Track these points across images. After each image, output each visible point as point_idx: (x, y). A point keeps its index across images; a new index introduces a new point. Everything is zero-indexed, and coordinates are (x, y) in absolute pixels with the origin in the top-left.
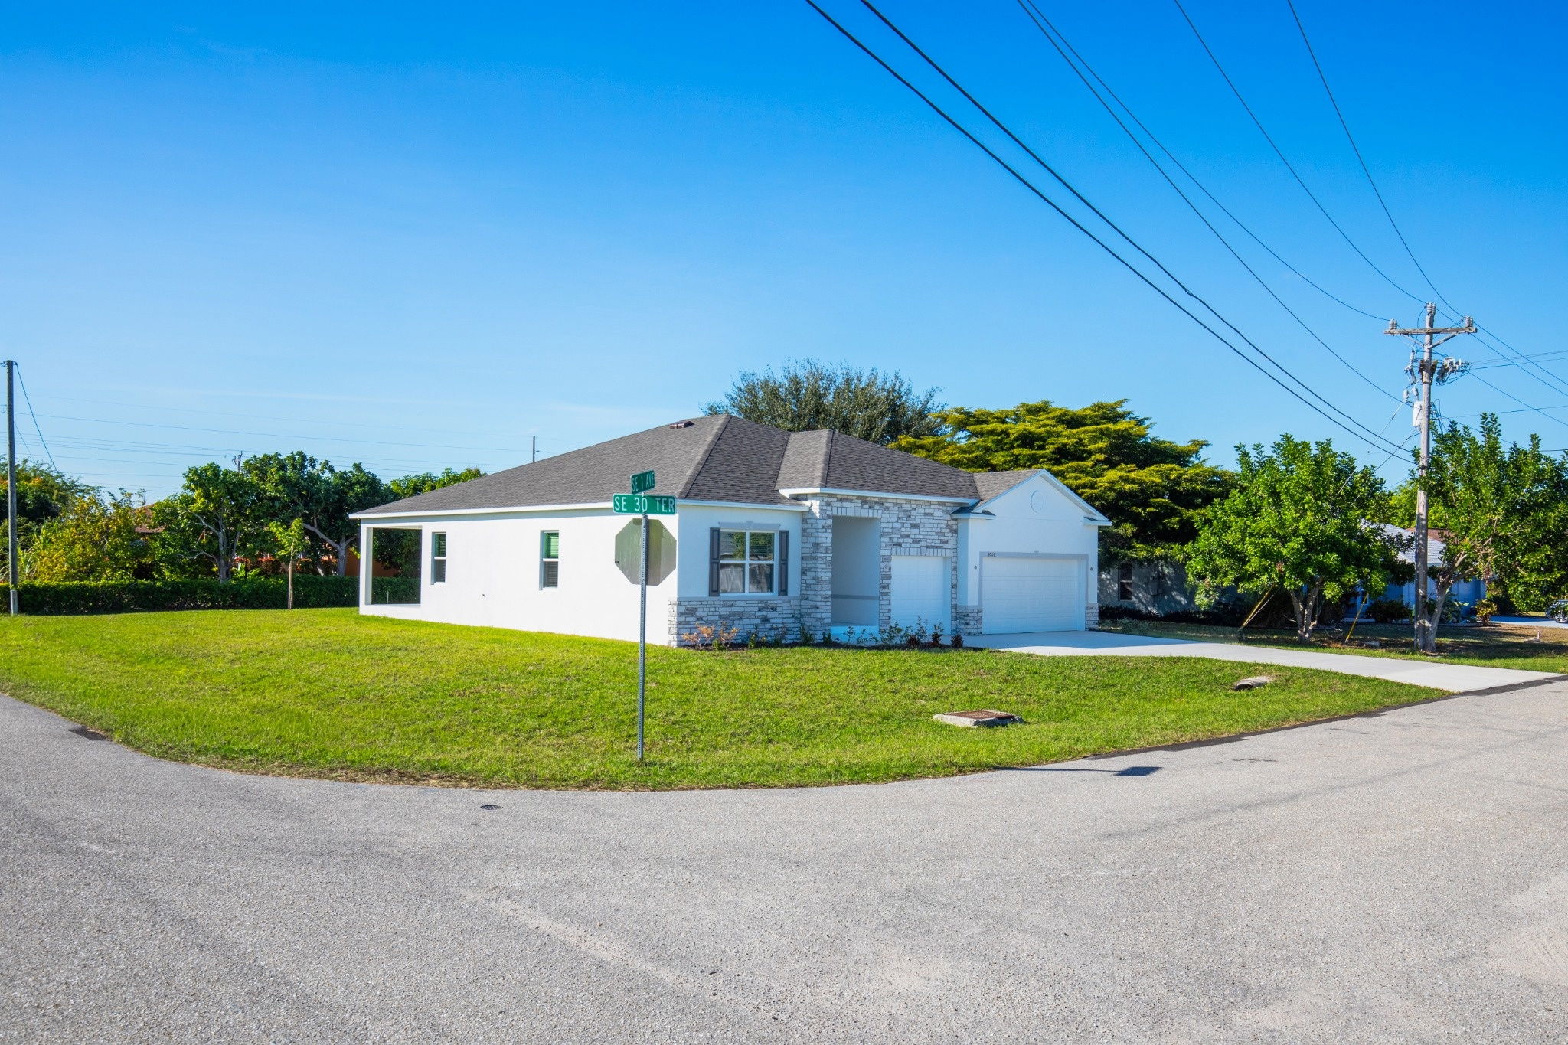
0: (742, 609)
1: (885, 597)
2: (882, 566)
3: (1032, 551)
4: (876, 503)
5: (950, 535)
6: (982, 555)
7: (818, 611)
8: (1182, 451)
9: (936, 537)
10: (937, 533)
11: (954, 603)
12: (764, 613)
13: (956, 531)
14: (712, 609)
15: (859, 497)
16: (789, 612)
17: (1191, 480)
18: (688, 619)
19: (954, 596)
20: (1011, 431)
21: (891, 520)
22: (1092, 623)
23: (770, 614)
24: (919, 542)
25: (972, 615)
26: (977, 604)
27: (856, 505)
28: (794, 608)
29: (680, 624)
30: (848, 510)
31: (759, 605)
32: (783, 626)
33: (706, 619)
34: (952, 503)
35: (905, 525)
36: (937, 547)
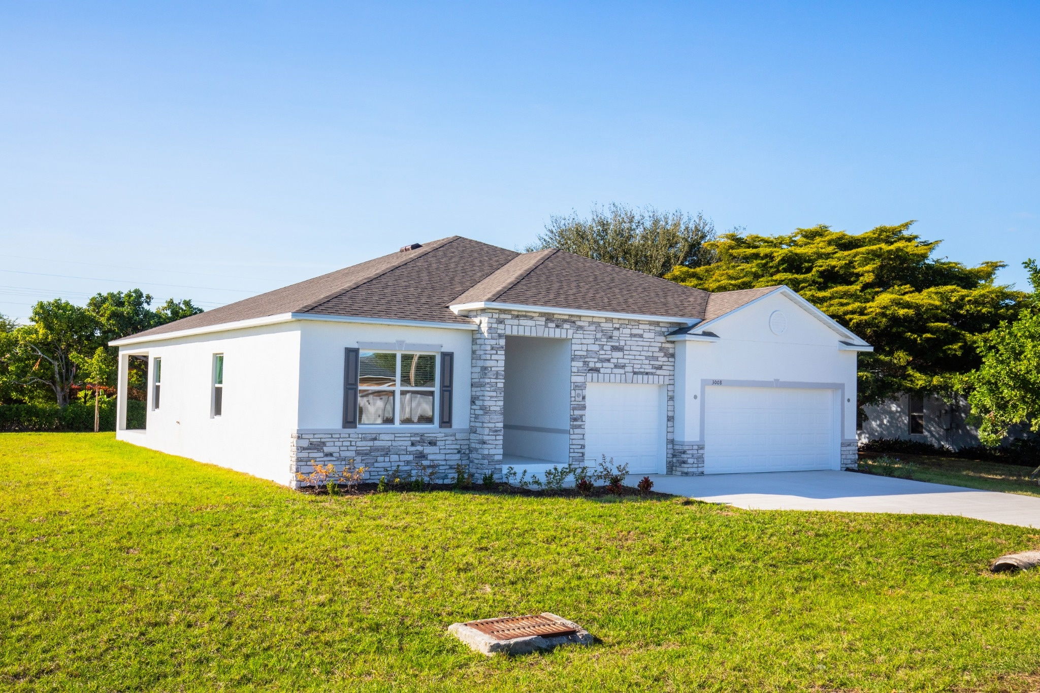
0: (389, 443)
1: (576, 431)
2: (573, 395)
3: (770, 378)
4: (565, 321)
5: (665, 359)
6: (704, 383)
7: (485, 446)
8: (970, 272)
9: (647, 362)
10: (647, 358)
11: (670, 436)
12: (419, 448)
13: (673, 356)
14: (345, 444)
15: (542, 314)
16: (453, 447)
17: (976, 302)
18: (312, 455)
19: (670, 429)
20: (775, 254)
21: (584, 341)
22: (849, 461)
23: (428, 450)
24: (623, 367)
25: (690, 452)
26: (698, 439)
27: (538, 323)
28: (459, 442)
29: (301, 461)
30: (528, 329)
31: (412, 439)
32: (444, 463)
33: (337, 455)
34: (667, 323)
35: (605, 348)
36: (647, 374)
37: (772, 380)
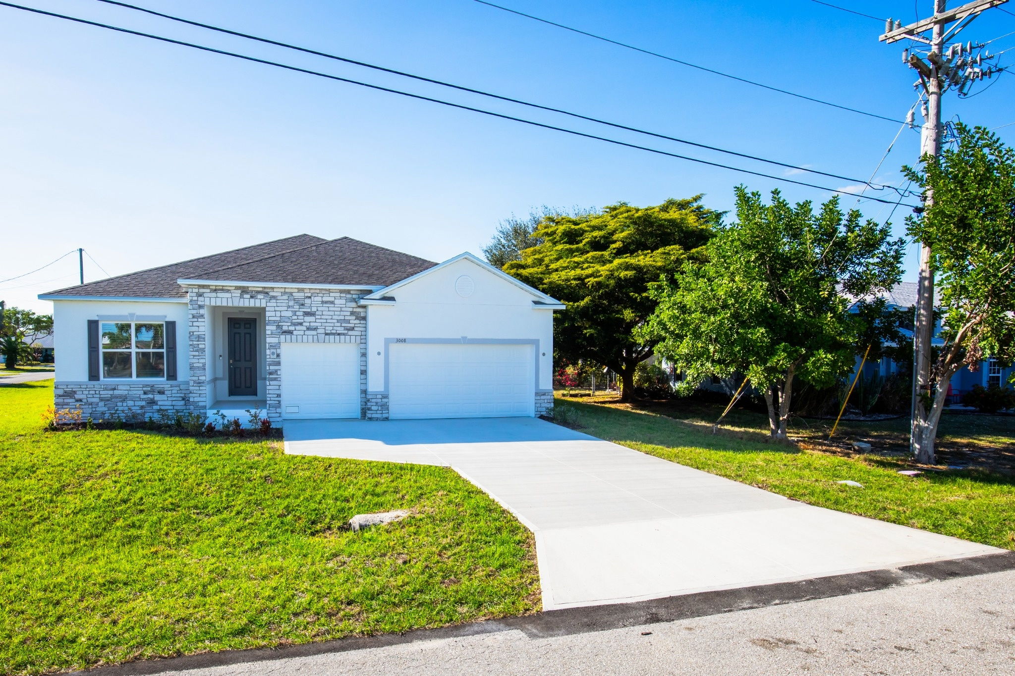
0: (126, 392)
2: (268, 353)
3: (458, 336)
5: (357, 321)
6: (388, 342)
9: (339, 324)
10: (338, 321)
11: (363, 388)
12: (151, 396)
13: (364, 318)
14: (91, 392)
15: (237, 288)
16: (178, 395)
18: (66, 401)
19: (363, 381)
21: (277, 309)
23: (157, 397)
24: (316, 329)
25: (373, 400)
26: (383, 390)
27: (233, 295)
28: (183, 392)
29: (58, 405)
30: (225, 301)
31: (144, 389)
32: (171, 407)
33: (85, 401)
34: (358, 290)
35: (298, 313)
36: (339, 334)
37: (459, 337)
